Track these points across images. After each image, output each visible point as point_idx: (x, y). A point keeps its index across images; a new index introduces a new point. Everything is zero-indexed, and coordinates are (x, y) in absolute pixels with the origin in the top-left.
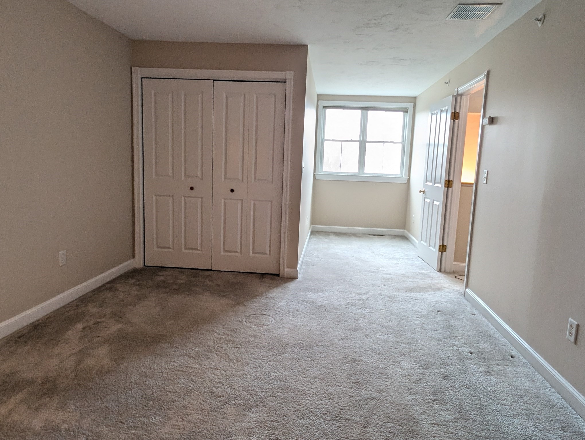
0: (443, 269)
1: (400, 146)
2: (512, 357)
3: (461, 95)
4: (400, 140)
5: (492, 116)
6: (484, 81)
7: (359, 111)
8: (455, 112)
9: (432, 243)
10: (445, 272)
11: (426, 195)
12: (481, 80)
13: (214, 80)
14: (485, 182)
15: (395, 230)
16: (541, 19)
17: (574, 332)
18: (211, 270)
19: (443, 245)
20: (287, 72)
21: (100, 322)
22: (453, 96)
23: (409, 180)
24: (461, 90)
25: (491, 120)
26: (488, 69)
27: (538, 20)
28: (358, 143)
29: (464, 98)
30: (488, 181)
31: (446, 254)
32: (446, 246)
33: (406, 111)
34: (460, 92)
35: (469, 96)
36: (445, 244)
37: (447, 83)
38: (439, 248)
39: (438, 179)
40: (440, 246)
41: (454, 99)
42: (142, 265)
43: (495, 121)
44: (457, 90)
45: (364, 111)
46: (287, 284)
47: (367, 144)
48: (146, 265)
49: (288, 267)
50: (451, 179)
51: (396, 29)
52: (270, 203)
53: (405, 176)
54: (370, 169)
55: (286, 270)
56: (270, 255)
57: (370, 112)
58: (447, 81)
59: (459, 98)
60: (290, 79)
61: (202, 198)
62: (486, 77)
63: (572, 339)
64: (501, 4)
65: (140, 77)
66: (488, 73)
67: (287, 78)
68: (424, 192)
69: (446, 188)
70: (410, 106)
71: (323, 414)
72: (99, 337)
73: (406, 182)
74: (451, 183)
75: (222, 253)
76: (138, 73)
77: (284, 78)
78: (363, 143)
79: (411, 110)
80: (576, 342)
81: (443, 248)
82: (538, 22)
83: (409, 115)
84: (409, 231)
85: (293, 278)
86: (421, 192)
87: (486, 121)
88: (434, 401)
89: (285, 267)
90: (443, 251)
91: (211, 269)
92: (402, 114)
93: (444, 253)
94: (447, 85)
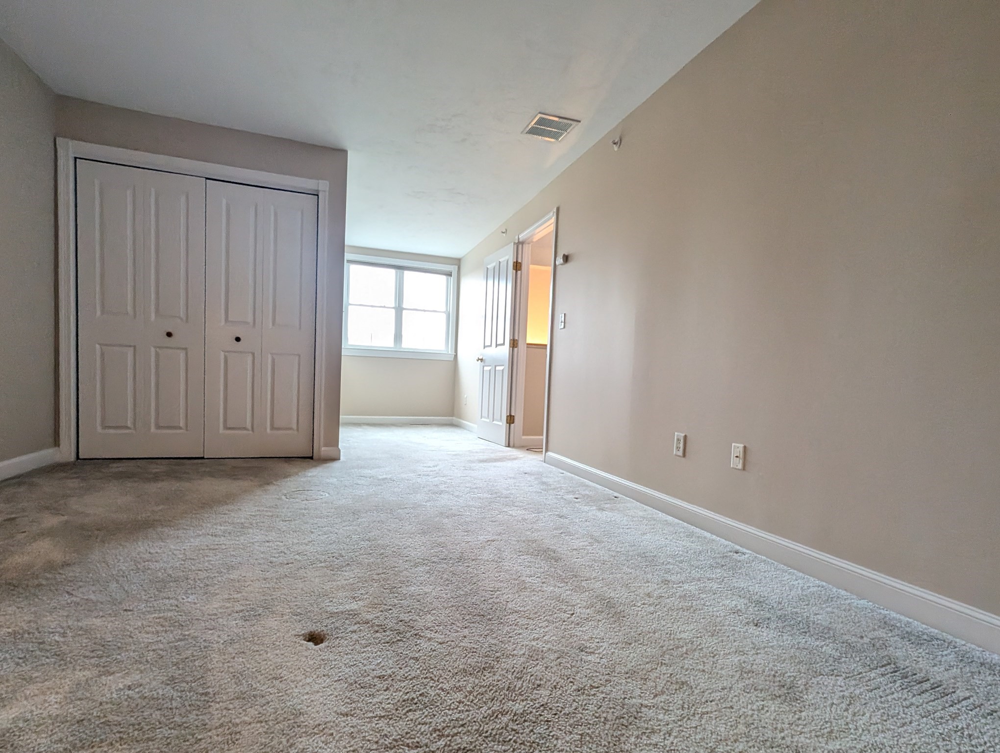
0: (511, 444)
1: (444, 316)
2: (615, 497)
3: (523, 243)
4: (444, 309)
5: (566, 254)
6: (553, 220)
7: (392, 272)
8: (517, 261)
9: (497, 416)
10: (514, 447)
11: (484, 363)
12: (551, 218)
13: (207, 178)
14: (562, 327)
15: (443, 418)
16: (617, 142)
17: (681, 445)
18: (203, 458)
19: (510, 416)
20: (320, 181)
21: (18, 517)
22: (514, 243)
23: (456, 356)
24: (522, 237)
25: (565, 258)
26: (557, 206)
27: (615, 144)
28: (393, 311)
29: (526, 247)
30: (566, 325)
31: (514, 426)
32: (514, 416)
33: (449, 274)
34: (521, 240)
35: (530, 245)
36: (513, 414)
37: (504, 233)
38: (507, 419)
39: (500, 341)
40: (507, 416)
41: (516, 246)
42: (73, 458)
43: (569, 259)
44: (519, 238)
45: (398, 271)
46: (328, 465)
47: (404, 312)
48: (81, 457)
49: (326, 445)
50: (516, 338)
51: (464, 140)
52: (297, 358)
53: (451, 352)
54: (409, 343)
55: (323, 449)
56: (298, 430)
57: (407, 274)
58: (504, 231)
59: (520, 246)
60: (324, 191)
61: (186, 349)
62: (555, 214)
63: (680, 453)
64: (580, 121)
65: (72, 156)
66: (558, 209)
67: (320, 189)
68: (482, 360)
69: (511, 349)
70: (453, 269)
71: (442, 559)
72: (25, 532)
73: (452, 359)
74: (516, 342)
75: (221, 430)
76: (69, 149)
77: (316, 188)
78: (399, 310)
79: (455, 274)
80: (684, 455)
81: (511, 419)
82: (615, 146)
83: (452, 280)
84: (460, 417)
85: (335, 459)
86: (478, 359)
87: (560, 260)
88: (561, 533)
89: (322, 444)
90: (511, 421)
91: (202, 456)
92: (444, 277)
93: (512, 425)
94: (504, 235)
